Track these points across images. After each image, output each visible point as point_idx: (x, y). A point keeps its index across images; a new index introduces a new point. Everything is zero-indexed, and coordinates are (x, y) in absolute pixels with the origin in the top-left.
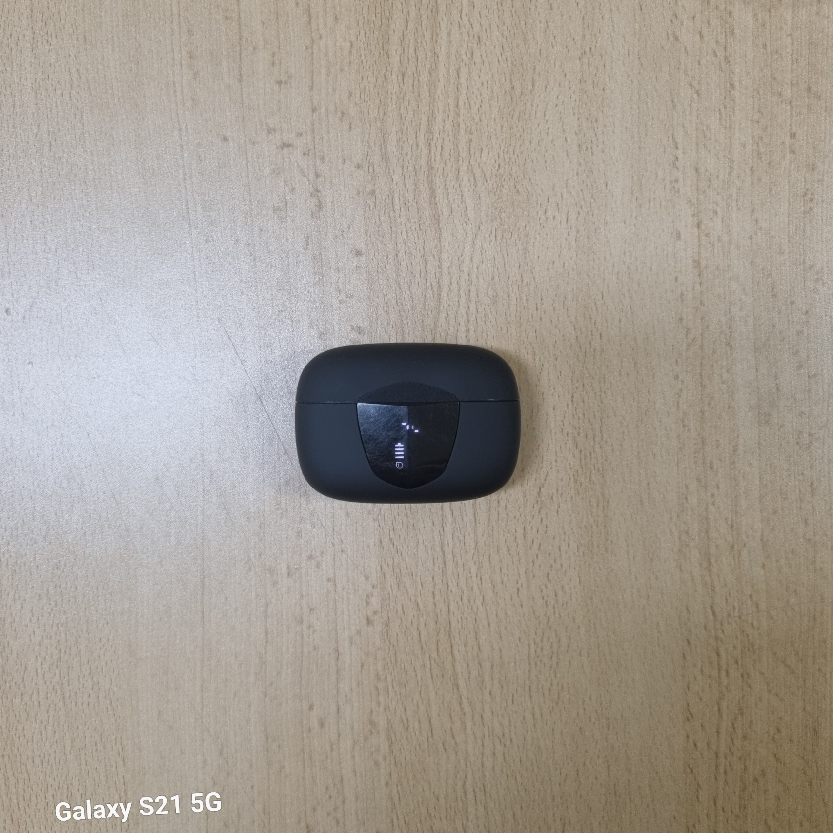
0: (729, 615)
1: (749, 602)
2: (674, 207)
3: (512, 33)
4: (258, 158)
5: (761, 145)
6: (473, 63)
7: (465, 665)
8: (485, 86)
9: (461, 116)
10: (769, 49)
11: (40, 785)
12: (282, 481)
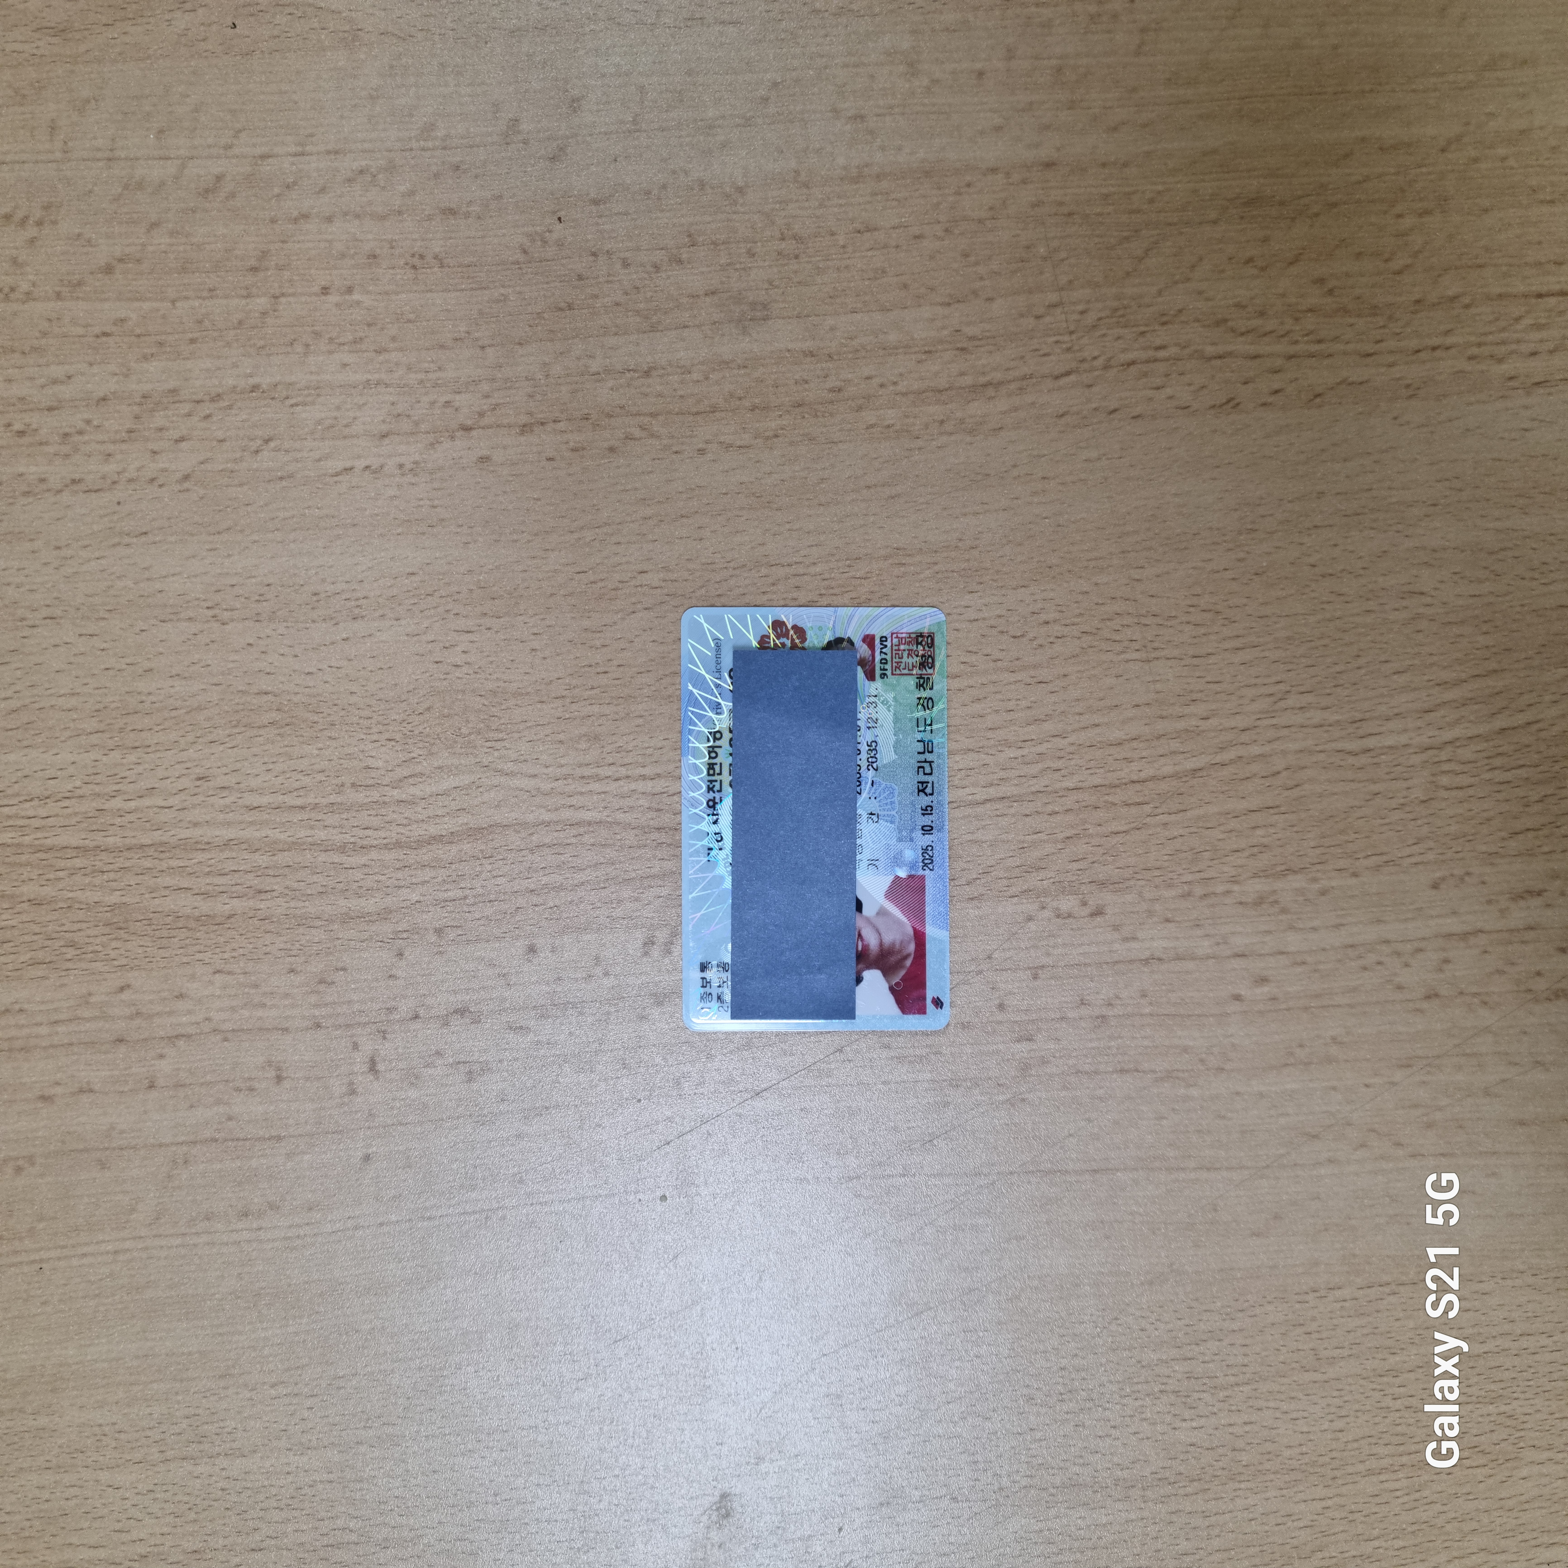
0: (1069, 350)
1: (1047, 319)
2: (440, 469)
3: (189, 728)
4: (392, 1108)
5: (341, 340)
6: (236, 786)
7: (1163, 760)
8: (271, 766)
9: (317, 801)
10: (195, 335)
11: (1377, 1420)
12: (885, 1054)
